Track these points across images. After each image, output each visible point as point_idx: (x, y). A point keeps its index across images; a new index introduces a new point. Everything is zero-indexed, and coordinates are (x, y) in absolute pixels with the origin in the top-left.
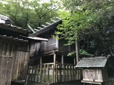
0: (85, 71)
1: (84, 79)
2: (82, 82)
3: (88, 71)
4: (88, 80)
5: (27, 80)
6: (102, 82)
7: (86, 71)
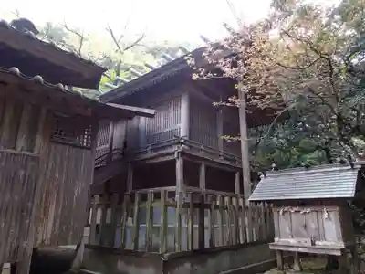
0: (281, 213)
1: (276, 239)
2: (271, 248)
3: (291, 213)
4: (292, 241)
5: (82, 246)
6: (343, 246)
7: (284, 213)
